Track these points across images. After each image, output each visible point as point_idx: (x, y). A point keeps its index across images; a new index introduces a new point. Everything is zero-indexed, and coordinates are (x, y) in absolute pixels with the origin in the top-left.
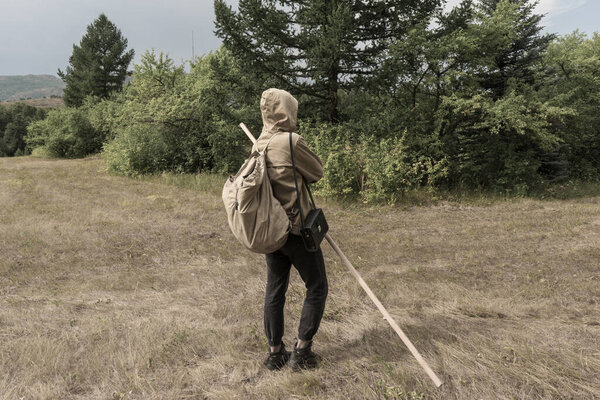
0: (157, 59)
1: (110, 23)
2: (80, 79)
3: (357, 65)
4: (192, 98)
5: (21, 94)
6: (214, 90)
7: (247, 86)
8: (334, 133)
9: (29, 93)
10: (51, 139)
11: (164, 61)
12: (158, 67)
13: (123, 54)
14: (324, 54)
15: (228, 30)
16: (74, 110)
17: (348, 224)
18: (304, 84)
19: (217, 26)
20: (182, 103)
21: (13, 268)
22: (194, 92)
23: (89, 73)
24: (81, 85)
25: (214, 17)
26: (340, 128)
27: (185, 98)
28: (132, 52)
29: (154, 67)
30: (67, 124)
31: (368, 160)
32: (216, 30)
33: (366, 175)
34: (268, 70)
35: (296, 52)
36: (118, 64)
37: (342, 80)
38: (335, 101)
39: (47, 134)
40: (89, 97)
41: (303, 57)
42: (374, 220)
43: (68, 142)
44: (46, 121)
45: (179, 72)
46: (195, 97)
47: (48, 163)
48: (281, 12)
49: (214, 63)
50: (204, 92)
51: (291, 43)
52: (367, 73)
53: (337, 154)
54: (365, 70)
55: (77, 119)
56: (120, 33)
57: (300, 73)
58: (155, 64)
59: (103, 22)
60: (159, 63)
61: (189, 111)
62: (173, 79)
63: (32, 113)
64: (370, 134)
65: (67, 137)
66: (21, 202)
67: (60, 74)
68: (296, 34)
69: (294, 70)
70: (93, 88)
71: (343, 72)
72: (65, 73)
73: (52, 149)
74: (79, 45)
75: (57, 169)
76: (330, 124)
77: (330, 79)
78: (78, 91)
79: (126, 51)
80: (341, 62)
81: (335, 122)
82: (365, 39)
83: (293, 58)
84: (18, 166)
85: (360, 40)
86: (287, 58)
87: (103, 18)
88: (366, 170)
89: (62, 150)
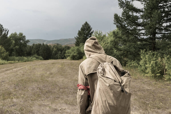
0: (98, 33)
1: (88, 24)
2: (79, 39)
3: (163, 31)
4: (108, 43)
5: (67, 43)
6: (114, 41)
7: (124, 39)
8: (154, 54)
9: (69, 43)
10: (71, 55)
11: (100, 33)
12: (99, 35)
13: (91, 32)
14: (150, 28)
15: (118, 22)
16: (77, 47)
17: (157, 87)
18: (143, 38)
19: (115, 21)
20: (104, 45)
21: (47, 92)
22: (108, 42)
23: (82, 37)
24: (80, 40)
25: (114, 19)
26: (156, 53)
27: (106, 43)
28: (93, 31)
29: (97, 35)
30: (75, 51)
31: (167, 64)
32: (114, 22)
33: (166, 69)
34: (130, 34)
35: (140, 28)
36: (89, 35)
37: (157, 36)
38: (155, 43)
39: (70, 53)
40: (81, 44)
41: (144, 29)
42: (169, 87)
43: (75, 56)
44: (70, 50)
45: (105, 36)
46: (109, 43)
47: (69, 61)
48: (136, 16)
49: (114, 33)
50: (111, 41)
51: (139, 25)
52: (167, 34)
53: (155, 62)
54: (166, 33)
55: (78, 50)
56: (90, 26)
57: (142, 35)
58: (98, 34)
59: (86, 24)
60: (99, 33)
61: (106, 47)
62: (103, 38)
63: (69, 48)
64: (168, 55)
65: (75, 54)
66: (59, 72)
67: (75, 38)
68: (141, 22)
69: (140, 34)
70: (82, 41)
71: (158, 34)
72: (76, 37)
73: (71, 57)
74: (80, 30)
75: (71, 63)
76: (152, 51)
77: (153, 36)
78: (79, 42)
79: (92, 31)
80: (157, 30)
81: (154, 50)
82: (166, 22)
83: (140, 30)
84: (62, 62)
85: (164, 23)
86: (138, 30)
87: (86, 22)
88: (166, 67)
89: (74, 58)
